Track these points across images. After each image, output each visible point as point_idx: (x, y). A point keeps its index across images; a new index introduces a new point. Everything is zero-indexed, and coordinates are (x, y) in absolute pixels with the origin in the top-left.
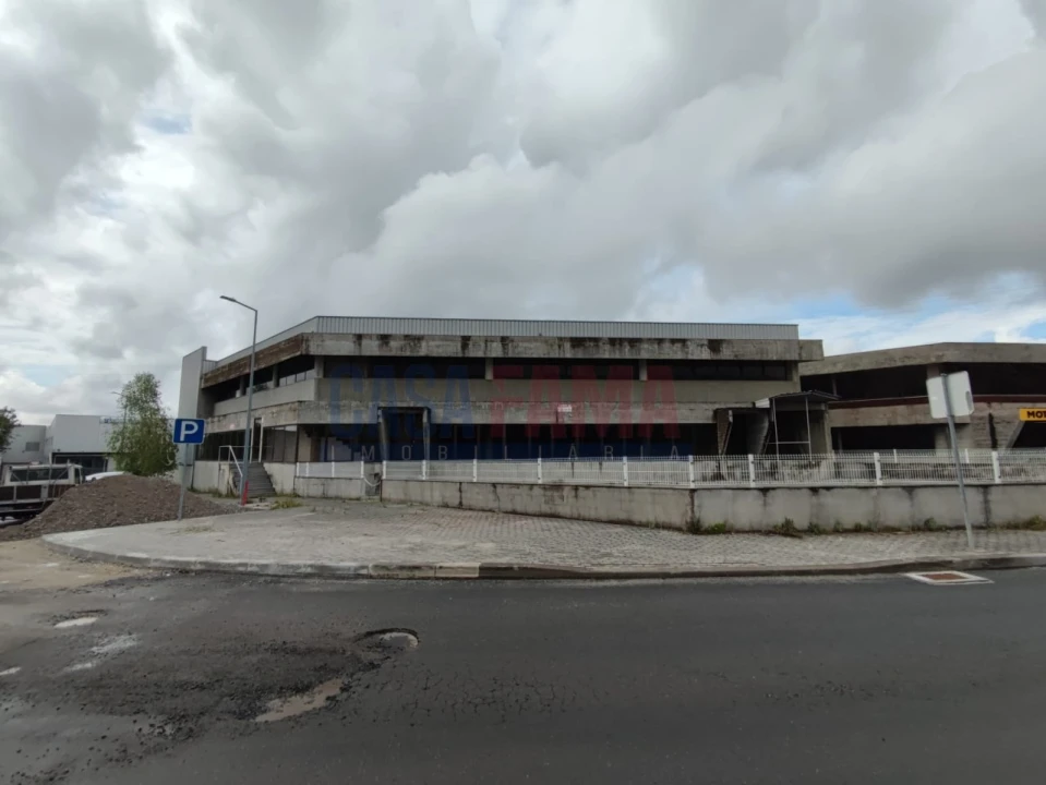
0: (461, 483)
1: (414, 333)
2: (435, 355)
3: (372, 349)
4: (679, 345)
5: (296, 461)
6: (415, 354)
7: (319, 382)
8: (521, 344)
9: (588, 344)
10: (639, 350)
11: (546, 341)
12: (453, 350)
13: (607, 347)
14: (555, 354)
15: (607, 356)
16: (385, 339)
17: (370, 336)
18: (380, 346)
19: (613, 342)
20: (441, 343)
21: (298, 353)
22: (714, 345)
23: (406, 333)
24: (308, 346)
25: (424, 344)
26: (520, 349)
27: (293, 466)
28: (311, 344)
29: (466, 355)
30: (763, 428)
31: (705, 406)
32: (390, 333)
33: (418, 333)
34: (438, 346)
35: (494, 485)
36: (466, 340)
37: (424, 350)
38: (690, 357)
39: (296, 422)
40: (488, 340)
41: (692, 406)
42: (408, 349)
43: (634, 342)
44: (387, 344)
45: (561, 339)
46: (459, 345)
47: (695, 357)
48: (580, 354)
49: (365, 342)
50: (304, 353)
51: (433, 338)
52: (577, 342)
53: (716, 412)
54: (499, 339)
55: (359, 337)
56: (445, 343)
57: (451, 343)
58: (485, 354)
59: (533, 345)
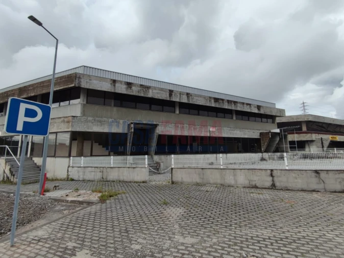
0: (272, 170)
1: (146, 84)
2: (156, 97)
3: (121, 89)
4: (249, 106)
5: (70, 156)
6: (146, 96)
7: (84, 106)
8: (195, 98)
9: (220, 101)
10: (237, 107)
11: (205, 97)
12: (164, 96)
13: (227, 103)
14: (208, 104)
15: (226, 108)
16: (129, 85)
17: (121, 82)
18: (127, 89)
19: (229, 101)
20: (159, 92)
21: (73, 85)
22: (259, 107)
23: (141, 84)
24: (80, 83)
25: (150, 91)
26: (194, 100)
27: (68, 159)
28: (82, 80)
29: (171, 100)
31: (257, 131)
32: (133, 82)
33: (148, 85)
34: (158, 93)
36: (171, 92)
37: (150, 94)
38: (252, 111)
39: (70, 130)
40: (181, 94)
41: (254, 131)
42: (142, 92)
43: (235, 103)
44: (131, 87)
45: (210, 98)
46: (168, 94)
47: (254, 112)
48: (217, 105)
49: (117, 85)
50: (77, 85)
51: (155, 88)
52: (216, 100)
53: (261, 133)
54: (186, 94)
55: (114, 81)
56: (161, 92)
57: (164, 93)
58: (180, 100)
59: (200, 99)
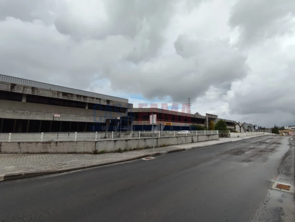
4: (98, 100)
8: (41, 91)
9: (69, 95)
10: (86, 100)
11: (52, 92)
13: (76, 97)
14: (56, 96)
15: (75, 100)
19: (78, 96)
22: (108, 101)
26: (40, 93)
29: (13, 91)
30: (117, 125)
35: (19, 143)
36: (13, 86)
38: (101, 104)
40: (25, 87)
43: (85, 97)
45: (59, 92)
46: (9, 87)
47: (103, 104)
48: (65, 98)
52: (64, 94)
53: (107, 120)
54: (31, 88)
57: (5, 85)
58: (23, 92)
59: (47, 92)
